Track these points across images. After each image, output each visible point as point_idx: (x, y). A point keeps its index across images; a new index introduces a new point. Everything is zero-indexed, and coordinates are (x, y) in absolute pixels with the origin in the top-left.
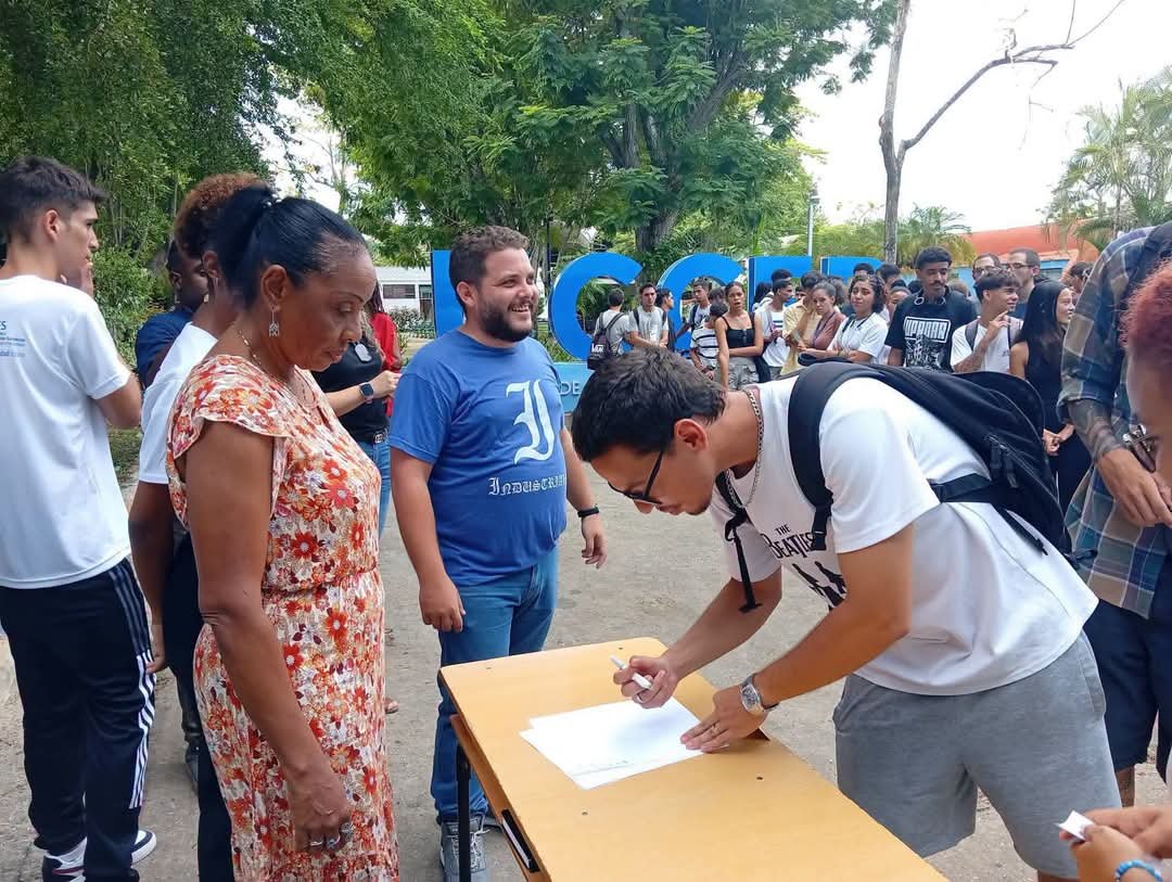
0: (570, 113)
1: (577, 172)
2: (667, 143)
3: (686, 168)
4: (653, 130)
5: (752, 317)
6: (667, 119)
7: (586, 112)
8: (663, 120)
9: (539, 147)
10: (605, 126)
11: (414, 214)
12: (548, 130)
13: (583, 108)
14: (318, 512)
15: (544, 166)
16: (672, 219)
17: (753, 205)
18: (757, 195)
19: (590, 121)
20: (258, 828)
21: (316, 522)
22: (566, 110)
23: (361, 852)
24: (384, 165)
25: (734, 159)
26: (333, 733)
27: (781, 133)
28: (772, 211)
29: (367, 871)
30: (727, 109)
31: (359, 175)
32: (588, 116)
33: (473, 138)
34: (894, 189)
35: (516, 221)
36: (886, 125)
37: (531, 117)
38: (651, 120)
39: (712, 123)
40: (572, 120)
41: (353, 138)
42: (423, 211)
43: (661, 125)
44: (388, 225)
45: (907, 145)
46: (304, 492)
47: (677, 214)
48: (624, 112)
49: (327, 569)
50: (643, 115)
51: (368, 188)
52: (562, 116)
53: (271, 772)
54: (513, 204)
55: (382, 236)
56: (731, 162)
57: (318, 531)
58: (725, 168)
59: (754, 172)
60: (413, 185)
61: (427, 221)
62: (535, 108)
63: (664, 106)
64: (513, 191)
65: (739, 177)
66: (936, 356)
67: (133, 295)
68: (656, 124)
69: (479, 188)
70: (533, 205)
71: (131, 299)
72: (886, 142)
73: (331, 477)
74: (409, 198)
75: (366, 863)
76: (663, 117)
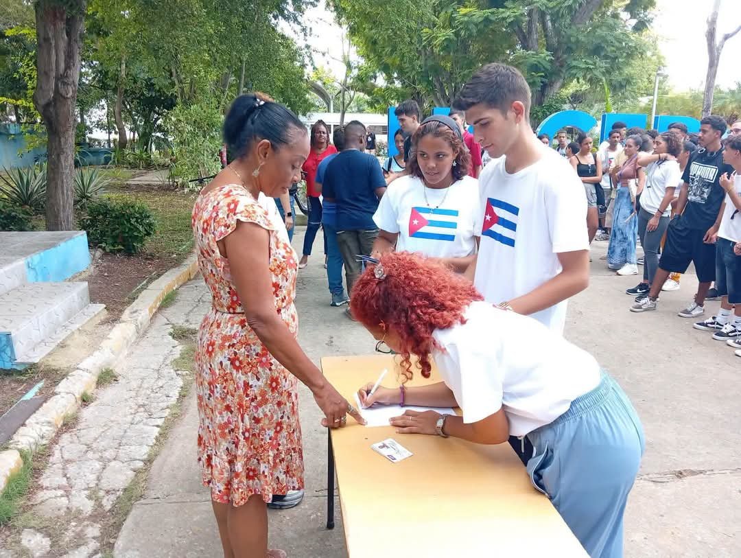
0: (493, 13)
1: (496, 52)
2: (558, 32)
3: (570, 50)
4: (549, 24)
5: (595, 157)
6: (558, 17)
7: (504, 12)
8: (556, 17)
9: (470, 36)
10: (516, 23)
11: (390, 80)
12: (476, 25)
13: (501, 10)
14: (281, 271)
15: (474, 48)
16: (558, 84)
17: (617, 77)
18: (619, 69)
19: (504, 19)
20: (243, 433)
21: (280, 276)
22: (490, 11)
23: (289, 446)
24: (372, 48)
25: (603, 45)
26: (283, 384)
27: (641, 26)
28: (628, 81)
29: (291, 456)
30: (604, 9)
31: (358, 52)
32: (504, 15)
33: (427, 30)
34: (713, 69)
35: (453, 85)
36: (712, 23)
37: (465, 15)
38: (548, 17)
39: (591, 19)
40: (493, 18)
41: (353, 31)
42: (396, 78)
43: (553, 22)
44: (374, 86)
45: (726, 37)
46: (275, 260)
47: (561, 80)
48: (530, 13)
49: (283, 301)
50: (542, 15)
51: (362, 62)
52: (486, 15)
53: (253, 404)
54: (452, 74)
55: (369, 93)
56: (601, 46)
57: (280, 281)
58: (597, 51)
59: (618, 53)
60: (389, 61)
61: (398, 84)
62: (468, 10)
63: (557, 8)
64: (452, 65)
65: (606, 57)
66: (706, 190)
67: (216, 131)
68: (552, 21)
69: (430, 63)
70: (464, 74)
71: (214, 133)
72: (711, 35)
73: (287, 252)
74: (386, 69)
75: (291, 452)
76: (555, 17)
